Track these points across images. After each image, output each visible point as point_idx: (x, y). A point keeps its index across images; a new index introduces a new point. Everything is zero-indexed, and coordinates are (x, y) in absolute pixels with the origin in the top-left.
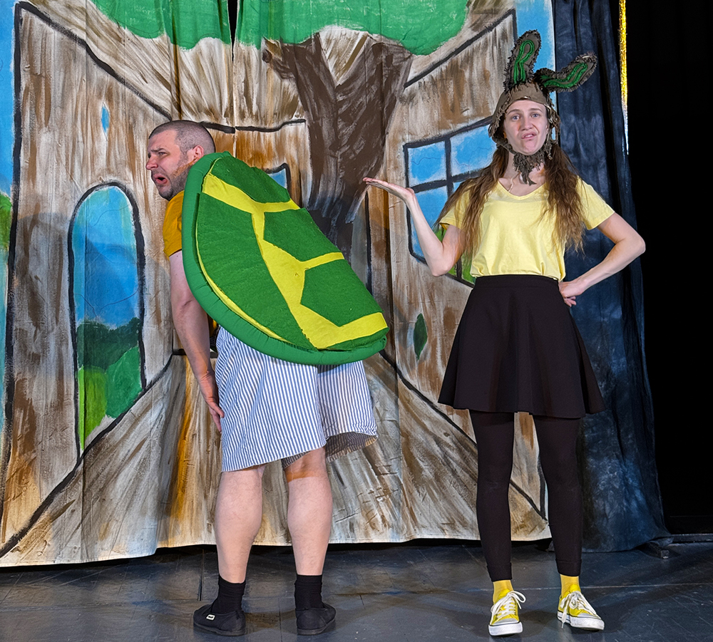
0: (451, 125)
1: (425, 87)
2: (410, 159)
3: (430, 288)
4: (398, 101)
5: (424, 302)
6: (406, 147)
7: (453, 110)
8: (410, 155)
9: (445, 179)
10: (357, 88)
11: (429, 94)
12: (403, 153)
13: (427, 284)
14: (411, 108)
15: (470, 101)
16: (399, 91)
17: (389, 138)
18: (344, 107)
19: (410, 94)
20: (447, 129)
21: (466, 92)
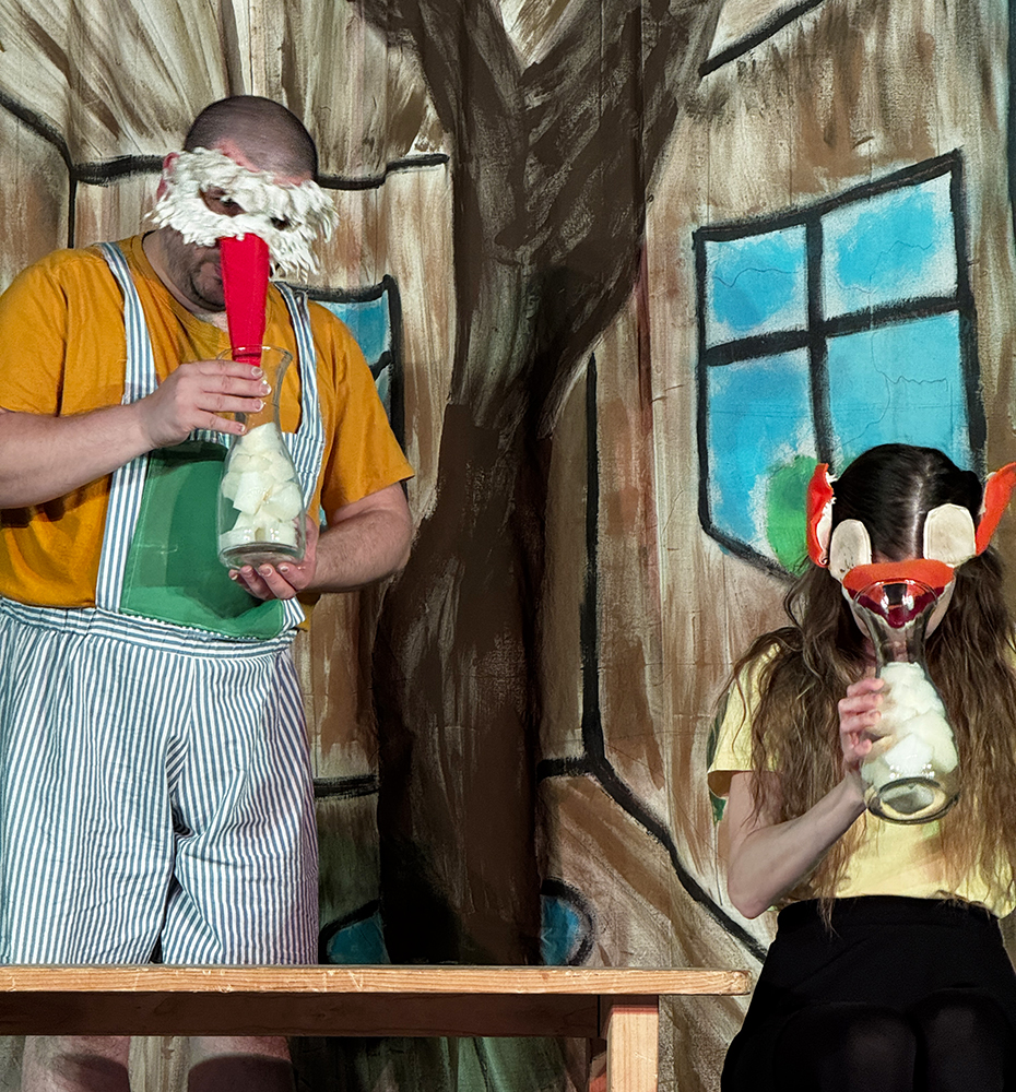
0: (824, 181)
1: (755, 77)
2: (710, 270)
3: (756, 623)
4: (682, 110)
6: (702, 236)
7: (830, 137)
8: (711, 259)
9: (805, 328)
10: (576, 70)
11: (765, 96)
12: (692, 254)
13: (748, 613)
15: (875, 113)
16: (687, 83)
17: (654, 211)
18: (544, 122)
19: (714, 93)
20: (813, 191)
21: (867, 92)
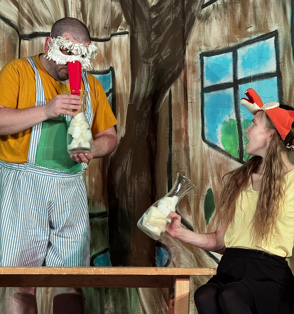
0: (238, 39)
1: (218, 9)
2: (205, 65)
3: (218, 167)
4: (196, 19)
5: (213, 179)
6: (202, 55)
7: (240, 26)
8: (205, 62)
9: (232, 82)
10: (166, 7)
11: (221, 15)
12: (199, 60)
13: (216, 165)
14: (207, 25)
15: (253, 20)
16: (198, 10)
17: (189, 48)
18: (157, 22)
19: (206, 14)
20: (234, 42)
21: (250, 13)
